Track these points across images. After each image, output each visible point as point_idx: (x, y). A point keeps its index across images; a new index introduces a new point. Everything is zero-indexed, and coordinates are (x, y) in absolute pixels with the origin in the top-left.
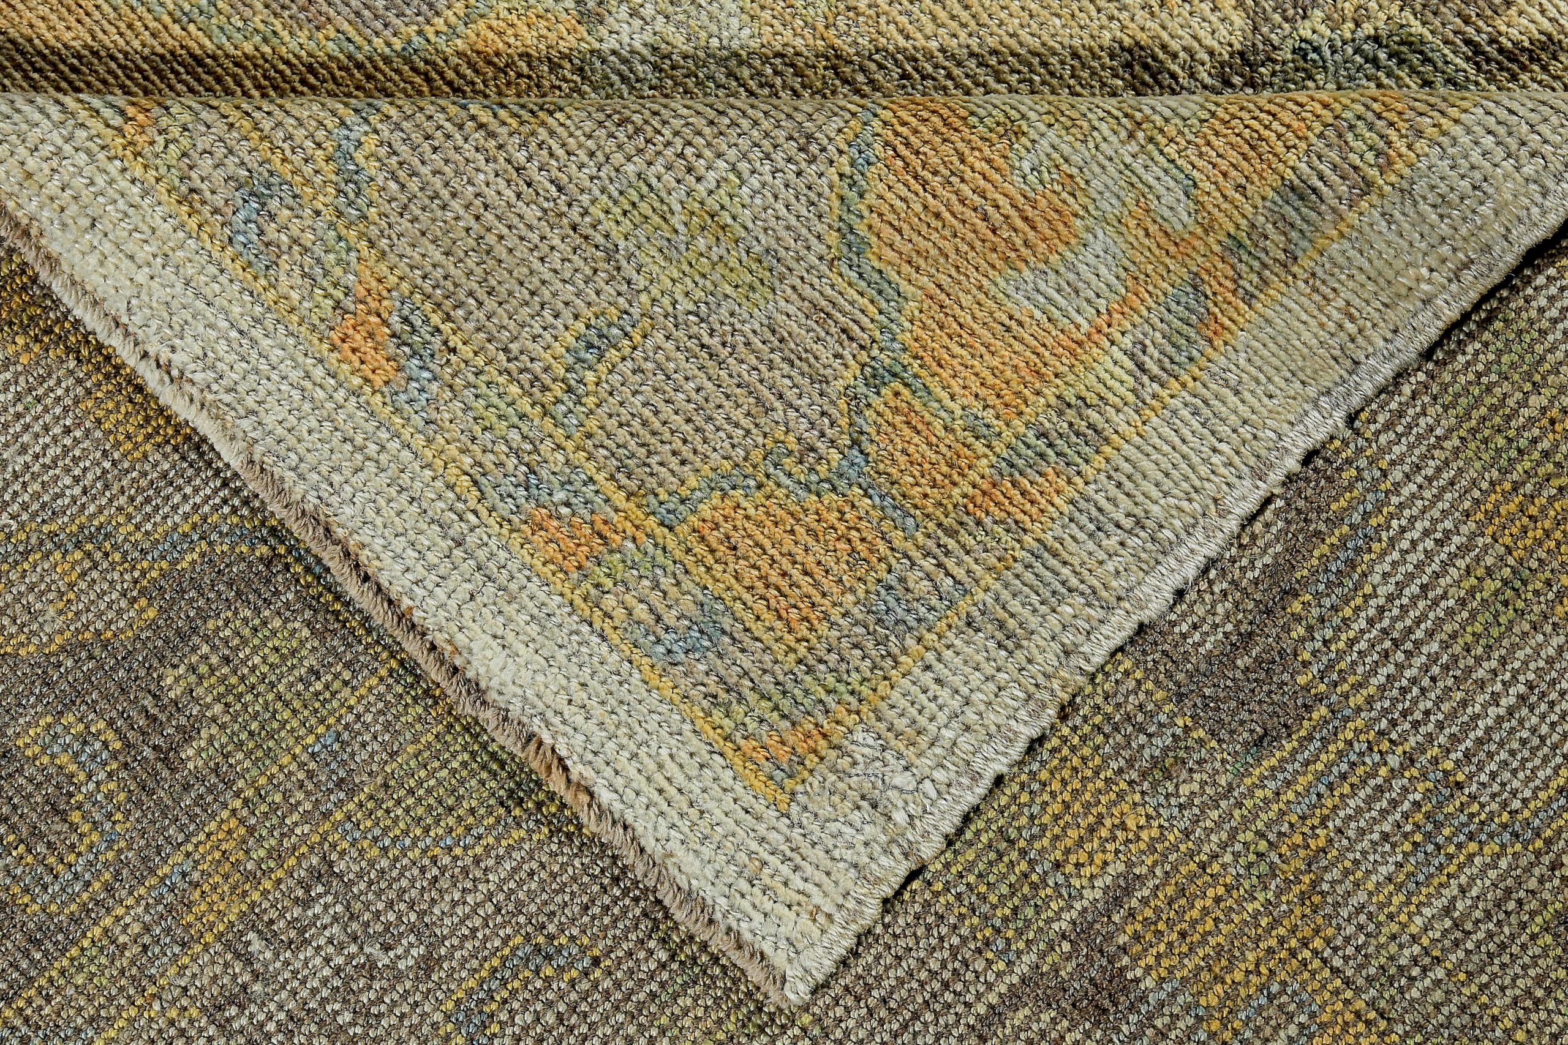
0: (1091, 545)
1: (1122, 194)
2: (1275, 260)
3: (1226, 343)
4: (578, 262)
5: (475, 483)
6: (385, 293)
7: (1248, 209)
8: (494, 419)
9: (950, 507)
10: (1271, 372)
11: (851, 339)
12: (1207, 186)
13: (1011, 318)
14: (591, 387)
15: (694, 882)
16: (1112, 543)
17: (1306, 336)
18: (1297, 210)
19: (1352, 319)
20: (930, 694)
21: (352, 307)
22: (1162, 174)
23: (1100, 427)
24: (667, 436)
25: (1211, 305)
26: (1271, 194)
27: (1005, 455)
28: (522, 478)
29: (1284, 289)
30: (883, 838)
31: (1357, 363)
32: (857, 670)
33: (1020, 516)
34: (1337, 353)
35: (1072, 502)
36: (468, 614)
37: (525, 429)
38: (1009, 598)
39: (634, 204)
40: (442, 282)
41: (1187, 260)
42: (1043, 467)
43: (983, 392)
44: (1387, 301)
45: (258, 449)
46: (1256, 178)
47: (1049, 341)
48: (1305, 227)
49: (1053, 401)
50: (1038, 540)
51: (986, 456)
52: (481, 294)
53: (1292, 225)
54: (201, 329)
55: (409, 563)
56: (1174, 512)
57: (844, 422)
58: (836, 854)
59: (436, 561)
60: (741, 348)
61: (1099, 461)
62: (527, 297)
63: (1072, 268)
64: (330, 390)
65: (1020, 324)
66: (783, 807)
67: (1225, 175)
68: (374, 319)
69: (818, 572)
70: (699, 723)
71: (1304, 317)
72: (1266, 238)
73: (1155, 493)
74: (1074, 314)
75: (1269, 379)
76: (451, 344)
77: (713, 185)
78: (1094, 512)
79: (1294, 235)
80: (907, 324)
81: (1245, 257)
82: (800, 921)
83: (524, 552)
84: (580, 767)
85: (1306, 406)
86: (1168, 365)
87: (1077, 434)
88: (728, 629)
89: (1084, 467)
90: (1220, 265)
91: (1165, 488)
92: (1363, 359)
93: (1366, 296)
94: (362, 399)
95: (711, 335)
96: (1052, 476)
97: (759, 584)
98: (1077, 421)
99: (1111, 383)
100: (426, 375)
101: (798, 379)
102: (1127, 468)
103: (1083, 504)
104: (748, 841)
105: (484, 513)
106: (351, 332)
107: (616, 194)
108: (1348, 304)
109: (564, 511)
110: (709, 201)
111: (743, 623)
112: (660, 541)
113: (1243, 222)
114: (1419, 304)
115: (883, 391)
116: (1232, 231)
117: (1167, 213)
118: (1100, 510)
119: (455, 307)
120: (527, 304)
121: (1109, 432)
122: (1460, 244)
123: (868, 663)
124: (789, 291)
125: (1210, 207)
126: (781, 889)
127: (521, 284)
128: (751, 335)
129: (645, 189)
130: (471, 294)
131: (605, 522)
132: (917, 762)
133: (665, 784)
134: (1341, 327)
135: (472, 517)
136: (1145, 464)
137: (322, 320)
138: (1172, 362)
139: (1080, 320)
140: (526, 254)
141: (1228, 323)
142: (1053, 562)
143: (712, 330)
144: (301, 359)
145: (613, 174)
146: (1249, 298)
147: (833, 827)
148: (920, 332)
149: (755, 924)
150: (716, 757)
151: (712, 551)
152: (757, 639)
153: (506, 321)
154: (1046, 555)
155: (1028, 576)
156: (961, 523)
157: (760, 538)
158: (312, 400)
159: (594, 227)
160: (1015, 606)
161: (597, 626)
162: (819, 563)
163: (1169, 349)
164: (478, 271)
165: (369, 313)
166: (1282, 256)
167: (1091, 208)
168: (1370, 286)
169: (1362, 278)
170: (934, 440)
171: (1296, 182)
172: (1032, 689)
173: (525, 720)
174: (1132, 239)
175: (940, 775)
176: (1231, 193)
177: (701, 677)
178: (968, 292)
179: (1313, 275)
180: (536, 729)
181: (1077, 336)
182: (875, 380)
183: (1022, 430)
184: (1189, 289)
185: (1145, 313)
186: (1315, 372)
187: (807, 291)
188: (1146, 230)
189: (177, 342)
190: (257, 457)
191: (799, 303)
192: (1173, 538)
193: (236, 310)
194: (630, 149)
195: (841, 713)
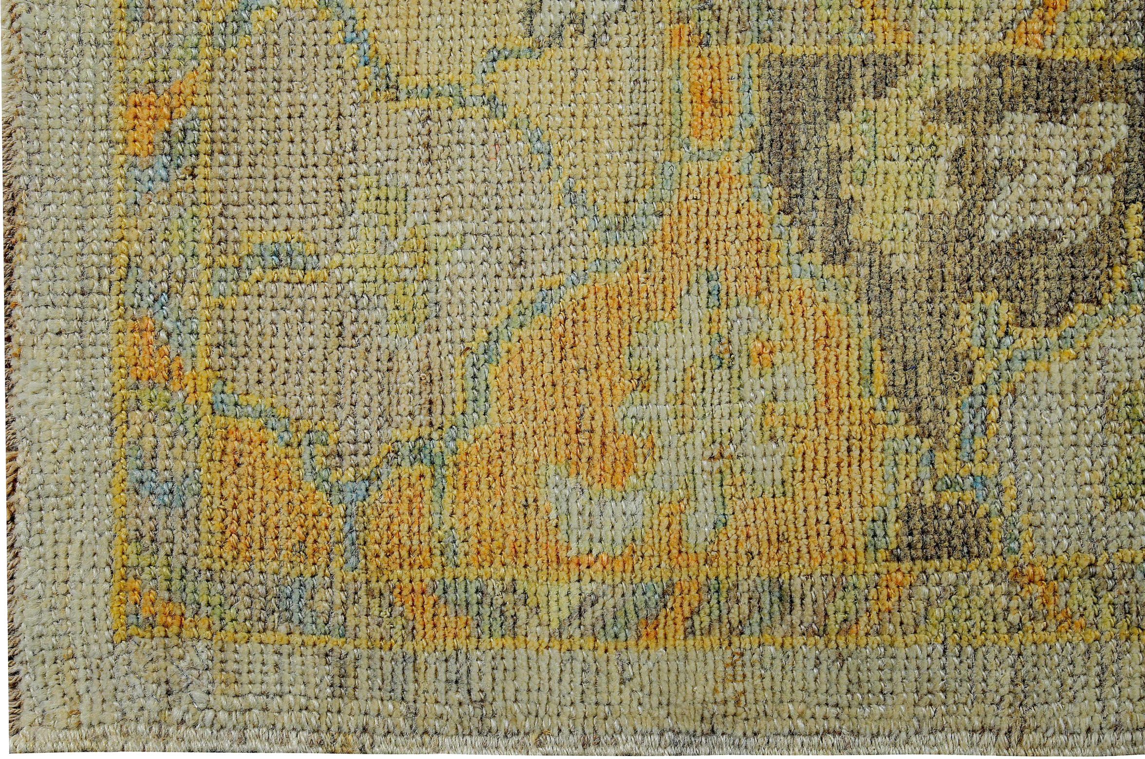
0: (441, 686)
1: (676, 486)
2: (729, 622)
3: (647, 648)
4: (321, 199)
5: (129, 267)
6: (188, 103)
7: (743, 574)
8: (177, 240)
9: (385, 578)
10: (656, 691)
11: (430, 411)
12: (731, 532)
13: (535, 500)
14: (252, 279)
15: (23, 625)
16: (455, 697)
17: (699, 689)
18: (772, 604)
19: (737, 703)
20: (265, 669)
21: (160, 92)
22: (710, 499)
23: (519, 623)
24: (266, 356)
25: (663, 613)
26: (765, 577)
27: (448, 582)
28: (158, 291)
29: (716, 647)
30: (154, 715)
31: (713, 731)
32: (238, 611)
33: (419, 627)
34: (707, 715)
35: (457, 649)
36: (46, 340)
37: (189, 265)
38: (365, 666)
39: (387, 199)
40: (229, 131)
41: (677, 571)
42: (462, 612)
43: (473, 530)
44: (769, 712)
45: (21, 120)
46: (765, 558)
47: (543, 540)
48: (766, 618)
49: (508, 579)
50: (415, 652)
51: (436, 569)
52: (246, 159)
53: (760, 609)
54: (57, 15)
55: (43, 276)
56: (510, 716)
57: (375, 460)
58: (119, 695)
59: (59, 291)
60: (361, 348)
61: (497, 642)
62: (271, 188)
63: (602, 505)
64: (98, 127)
65: (537, 510)
66: (117, 639)
67: (748, 537)
68: (166, 111)
69: (270, 534)
70: (118, 540)
71: (710, 676)
72: (738, 602)
73: (510, 694)
74: (573, 538)
75: (650, 694)
76: (196, 171)
77: (442, 232)
78: (463, 670)
79: (756, 616)
80: (471, 438)
81: (714, 602)
82: (61, 708)
83: (116, 337)
84: (22, 495)
85: (655, 729)
86: (598, 628)
87: (502, 613)
88: (187, 507)
89: (485, 637)
90: (693, 592)
91: (519, 697)
92: (719, 732)
93: (760, 698)
94: (111, 150)
95: (352, 323)
96: (461, 624)
97: (231, 501)
98: (509, 606)
99: (553, 603)
100: (163, 173)
101: (375, 405)
102: (509, 663)
103: (462, 657)
104: (77, 636)
105: (115, 290)
106: (144, 104)
107: (383, 183)
108: (744, 692)
109: (163, 335)
110: (432, 238)
111: (200, 512)
112: (200, 413)
113: (733, 577)
114: (786, 731)
115: (416, 465)
116: (722, 577)
117: (692, 525)
118: (469, 671)
119: (222, 152)
120: (266, 192)
121: (520, 632)
122: (844, 716)
123: (247, 612)
124: (424, 342)
125: (722, 548)
126: (69, 681)
127: (276, 178)
128: (375, 347)
129: (402, 196)
130: (239, 154)
131: (180, 368)
132: (218, 696)
133: (62, 555)
134: (725, 702)
135: (105, 283)
136: (523, 673)
137: (136, 81)
138: (604, 628)
139: (573, 545)
140: (296, 164)
141: (661, 635)
142: (410, 673)
143: (356, 320)
144: (99, 90)
145: (392, 171)
146: (690, 632)
147: (133, 679)
148: (473, 451)
149: (34, 685)
150: (107, 570)
151: (224, 452)
152: (198, 530)
153: (242, 190)
154: (410, 665)
155: (387, 667)
156: (381, 594)
157: (258, 475)
158: (81, 122)
159: (352, 188)
160: (363, 673)
161: (115, 423)
162: (277, 527)
163: (609, 620)
164: (259, 146)
165: (167, 105)
166: (735, 623)
167: (649, 476)
168: (768, 695)
169: (767, 682)
170: (415, 529)
171: (786, 586)
172: (324, 728)
173: (18, 435)
174: (656, 522)
175: (222, 716)
176: (742, 551)
177: (145, 517)
178: (526, 455)
179: (742, 655)
180: (20, 447)
181: (563, 554)
182: (418, 453)
183: (472, 577)
184: (659, 590)
185: (618, 580)
186: (683, 714)
187: (434, 354)
188: (670, 525)
189: (36, 8)
190: (15, 124)
191: (422, 356)
192: (494, 729)
193: (91, 24)
194: (413, 167)
195: (203, 624)
